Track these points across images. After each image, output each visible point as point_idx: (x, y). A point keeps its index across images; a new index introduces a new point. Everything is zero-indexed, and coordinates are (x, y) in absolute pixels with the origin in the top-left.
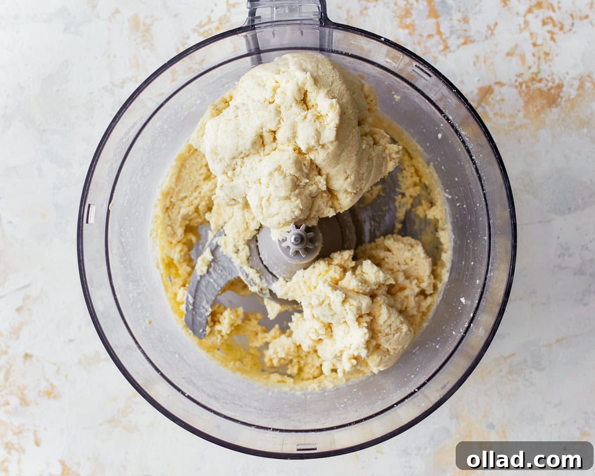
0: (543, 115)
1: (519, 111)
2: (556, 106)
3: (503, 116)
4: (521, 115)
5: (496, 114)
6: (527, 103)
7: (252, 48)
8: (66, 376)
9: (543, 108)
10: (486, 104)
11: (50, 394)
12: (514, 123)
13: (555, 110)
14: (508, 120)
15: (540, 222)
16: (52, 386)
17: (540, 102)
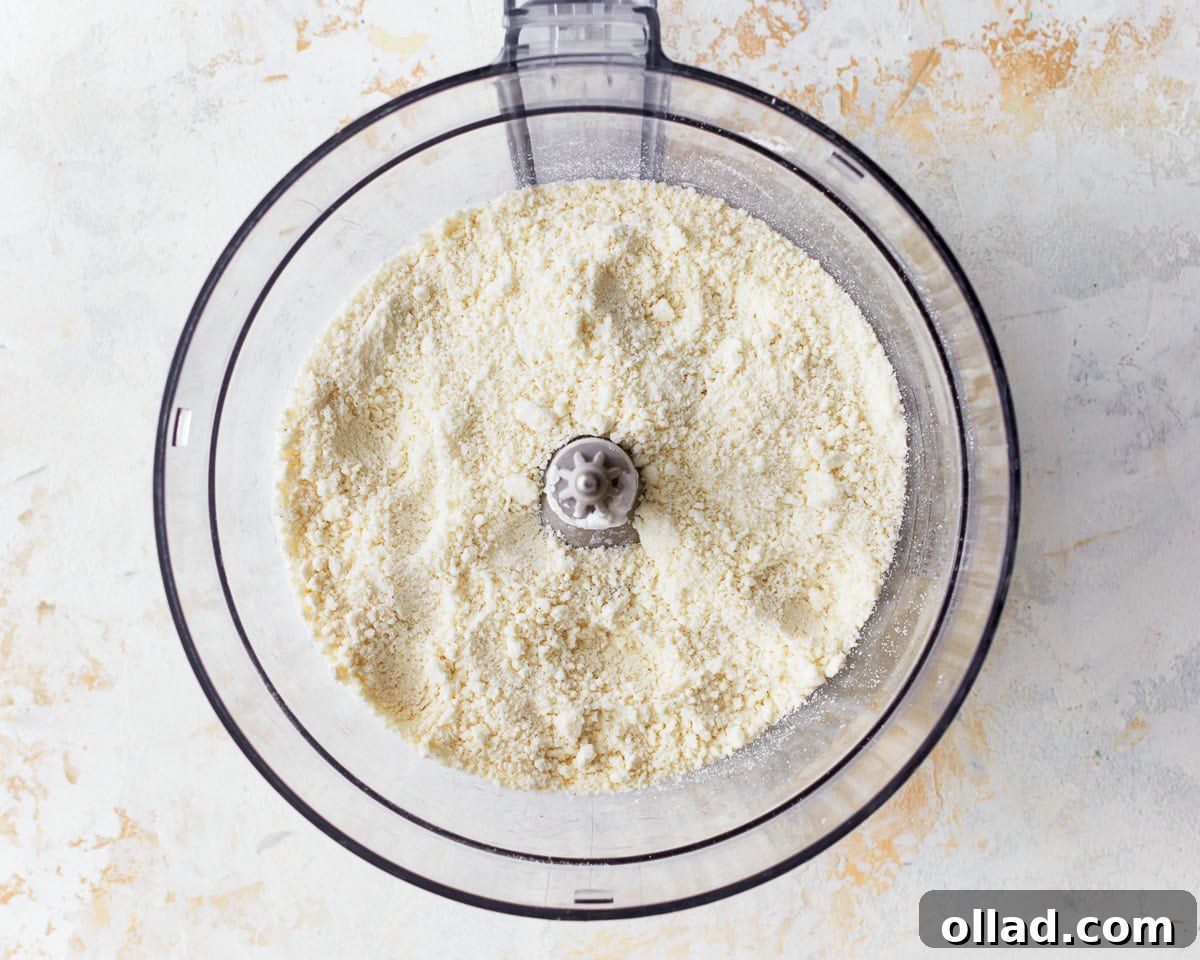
0: (1038, 104)
1: (991, 97)
2: (1065, 86)
3: (960, 107)
4: (995, 103)
5: (946, 104)
6: (1006, 80)
7: (510, 104)
8: (122, 644)
9: (1038, 89)
10: (927, 85)
11: (91, 679)
12: (982, 119)
13: (1061, 93)
14: (970, 115)
15: (1038, 312)
16: (94, 662)
17: (1032, 77)
